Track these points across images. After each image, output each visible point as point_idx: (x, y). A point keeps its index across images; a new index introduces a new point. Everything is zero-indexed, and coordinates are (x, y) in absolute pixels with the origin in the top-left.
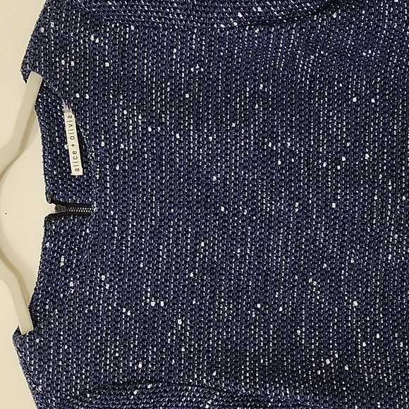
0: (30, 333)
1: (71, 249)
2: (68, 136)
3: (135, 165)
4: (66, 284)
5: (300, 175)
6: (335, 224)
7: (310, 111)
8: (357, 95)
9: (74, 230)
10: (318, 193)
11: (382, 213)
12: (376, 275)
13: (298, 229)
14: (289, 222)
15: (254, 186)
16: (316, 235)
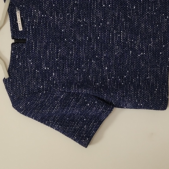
0: (8, 78)
1: (19, 53)
2: (18, 18)
3: (39, 27)
4: (18, 64)
5: (88, 29)
6: (99, 43)
7: (91, 9)
8: (105, 4)
9: (20, 47)
10: (94, 34)
11: (113, 40)
12: (112, 59)
13: (88, 45)
14: (86, 43)
15: (74, 33)
16: (94, 47)
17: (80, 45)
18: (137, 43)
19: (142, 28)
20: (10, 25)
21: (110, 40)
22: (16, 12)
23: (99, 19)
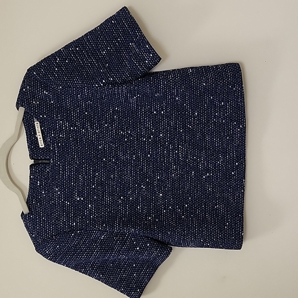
0: (28, 213)
1: (41, 178)
2: (37, 132)
3: (67, 143)
4: (41, 192)
5: (134, 144)
6: (150, 163)
7: (137, 118)
8: (156, 110)
9: (42, 170)
10: (142, 151)
11: (168, 158)
12: (169, 183)
13: (135, 166)
14: (132, 163)
15: (116, 150)
16: (143, 168)
17: (124, 166)
18: (201, 161)
19: (207, 141)
20: (27, 140)
21: (164, 158)
22: (34, 122)
23: (149, 129)
